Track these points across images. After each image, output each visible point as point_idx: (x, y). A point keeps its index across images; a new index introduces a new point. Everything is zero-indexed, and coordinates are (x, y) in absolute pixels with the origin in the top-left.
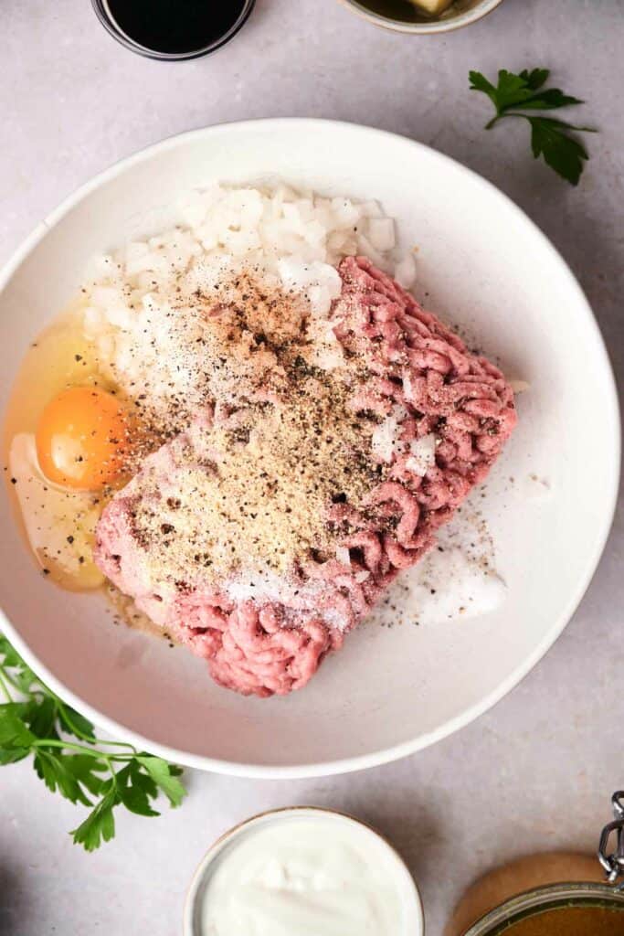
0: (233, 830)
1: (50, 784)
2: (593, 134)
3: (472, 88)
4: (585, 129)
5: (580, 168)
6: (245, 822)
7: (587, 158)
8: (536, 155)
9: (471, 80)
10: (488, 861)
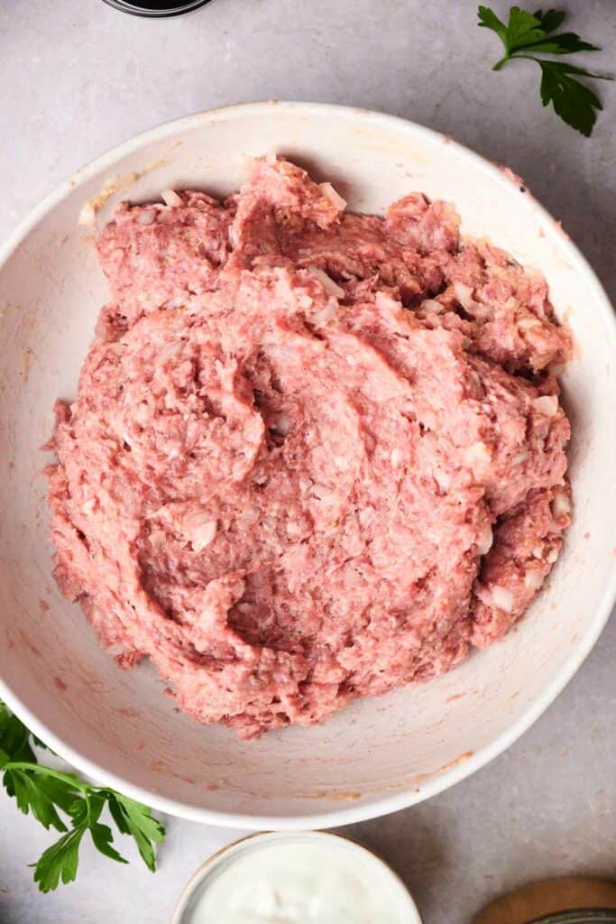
0: (220, 852)
1: (22, 805)
2: (609, 82)
3: (480, 24)
4: (601, 77)
5: (593, 119)
6: (233, 844)
7: (601, 108)
8: (545, 104)
9: (480, 16)
10: (498, 887)
